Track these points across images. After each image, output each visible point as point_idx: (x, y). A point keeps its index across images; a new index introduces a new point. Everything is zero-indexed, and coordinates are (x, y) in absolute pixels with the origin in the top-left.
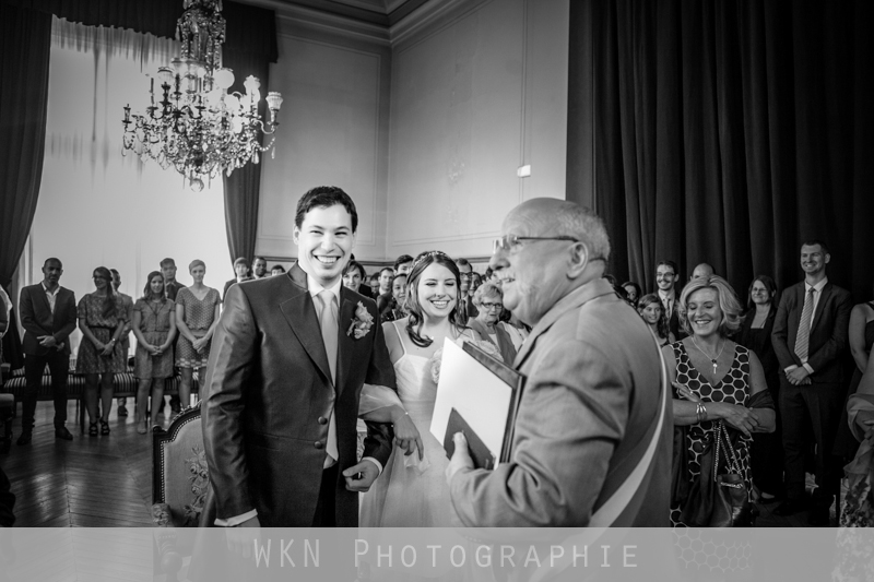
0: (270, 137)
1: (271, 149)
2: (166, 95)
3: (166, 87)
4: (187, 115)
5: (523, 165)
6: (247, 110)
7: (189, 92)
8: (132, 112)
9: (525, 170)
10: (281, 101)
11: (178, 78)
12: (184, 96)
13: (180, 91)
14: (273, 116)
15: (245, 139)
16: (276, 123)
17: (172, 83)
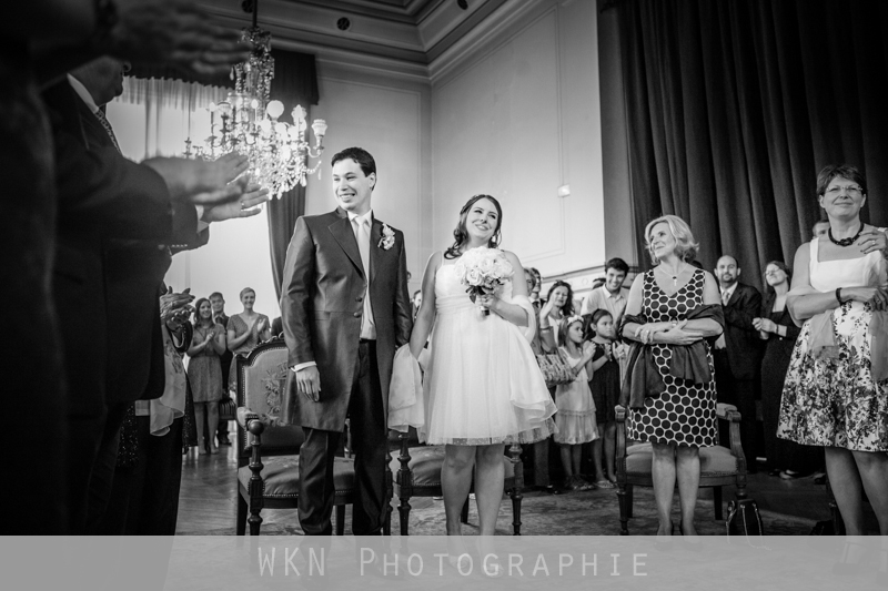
0: (317, 159)
1: (317, 171)
2: (225, 124)
3: (225, 117)
4: (243, 143)
5: (563, 185)
6: (295, 137)
7: (243, 123)
8: (192, 144)
9: (565, 190)
10: (326, 127)
11: (234, 110)
12: (239, 126)
13: (237, 121)
14: (318, 141)
15: (294, 163)
16: (321, 148)
17: (230, 113)
